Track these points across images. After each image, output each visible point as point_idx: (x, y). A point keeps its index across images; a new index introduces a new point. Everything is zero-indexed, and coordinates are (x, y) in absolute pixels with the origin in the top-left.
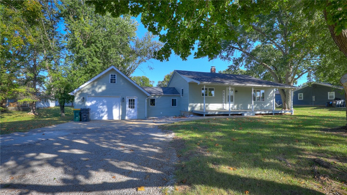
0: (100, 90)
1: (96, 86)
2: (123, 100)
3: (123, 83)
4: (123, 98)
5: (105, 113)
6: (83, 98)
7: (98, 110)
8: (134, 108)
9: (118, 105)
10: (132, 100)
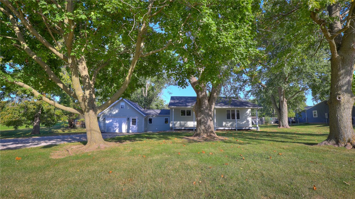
0: (114, 113)
1: (112, 110)
2: (128, 119)
3: (129, 108)
4: (128, 118)
5: (117, 128)
6: (104, 118)
7: (113, 126)
8: (135, 125)
9: (125, 123)
10: (134, 119)
